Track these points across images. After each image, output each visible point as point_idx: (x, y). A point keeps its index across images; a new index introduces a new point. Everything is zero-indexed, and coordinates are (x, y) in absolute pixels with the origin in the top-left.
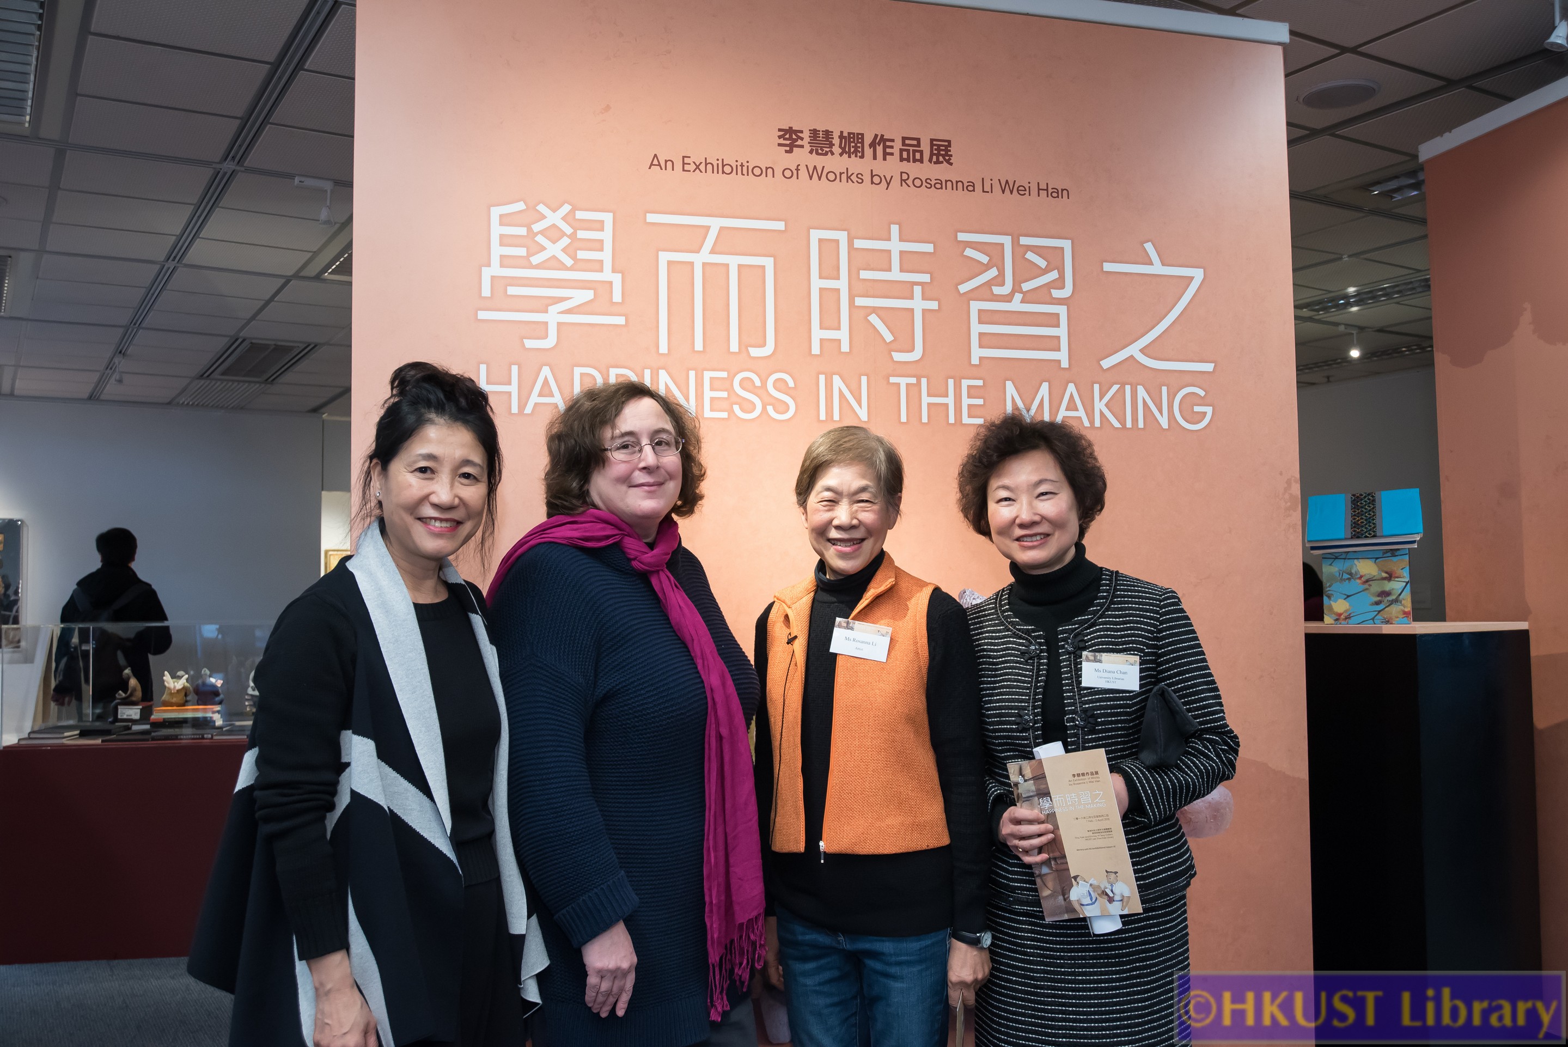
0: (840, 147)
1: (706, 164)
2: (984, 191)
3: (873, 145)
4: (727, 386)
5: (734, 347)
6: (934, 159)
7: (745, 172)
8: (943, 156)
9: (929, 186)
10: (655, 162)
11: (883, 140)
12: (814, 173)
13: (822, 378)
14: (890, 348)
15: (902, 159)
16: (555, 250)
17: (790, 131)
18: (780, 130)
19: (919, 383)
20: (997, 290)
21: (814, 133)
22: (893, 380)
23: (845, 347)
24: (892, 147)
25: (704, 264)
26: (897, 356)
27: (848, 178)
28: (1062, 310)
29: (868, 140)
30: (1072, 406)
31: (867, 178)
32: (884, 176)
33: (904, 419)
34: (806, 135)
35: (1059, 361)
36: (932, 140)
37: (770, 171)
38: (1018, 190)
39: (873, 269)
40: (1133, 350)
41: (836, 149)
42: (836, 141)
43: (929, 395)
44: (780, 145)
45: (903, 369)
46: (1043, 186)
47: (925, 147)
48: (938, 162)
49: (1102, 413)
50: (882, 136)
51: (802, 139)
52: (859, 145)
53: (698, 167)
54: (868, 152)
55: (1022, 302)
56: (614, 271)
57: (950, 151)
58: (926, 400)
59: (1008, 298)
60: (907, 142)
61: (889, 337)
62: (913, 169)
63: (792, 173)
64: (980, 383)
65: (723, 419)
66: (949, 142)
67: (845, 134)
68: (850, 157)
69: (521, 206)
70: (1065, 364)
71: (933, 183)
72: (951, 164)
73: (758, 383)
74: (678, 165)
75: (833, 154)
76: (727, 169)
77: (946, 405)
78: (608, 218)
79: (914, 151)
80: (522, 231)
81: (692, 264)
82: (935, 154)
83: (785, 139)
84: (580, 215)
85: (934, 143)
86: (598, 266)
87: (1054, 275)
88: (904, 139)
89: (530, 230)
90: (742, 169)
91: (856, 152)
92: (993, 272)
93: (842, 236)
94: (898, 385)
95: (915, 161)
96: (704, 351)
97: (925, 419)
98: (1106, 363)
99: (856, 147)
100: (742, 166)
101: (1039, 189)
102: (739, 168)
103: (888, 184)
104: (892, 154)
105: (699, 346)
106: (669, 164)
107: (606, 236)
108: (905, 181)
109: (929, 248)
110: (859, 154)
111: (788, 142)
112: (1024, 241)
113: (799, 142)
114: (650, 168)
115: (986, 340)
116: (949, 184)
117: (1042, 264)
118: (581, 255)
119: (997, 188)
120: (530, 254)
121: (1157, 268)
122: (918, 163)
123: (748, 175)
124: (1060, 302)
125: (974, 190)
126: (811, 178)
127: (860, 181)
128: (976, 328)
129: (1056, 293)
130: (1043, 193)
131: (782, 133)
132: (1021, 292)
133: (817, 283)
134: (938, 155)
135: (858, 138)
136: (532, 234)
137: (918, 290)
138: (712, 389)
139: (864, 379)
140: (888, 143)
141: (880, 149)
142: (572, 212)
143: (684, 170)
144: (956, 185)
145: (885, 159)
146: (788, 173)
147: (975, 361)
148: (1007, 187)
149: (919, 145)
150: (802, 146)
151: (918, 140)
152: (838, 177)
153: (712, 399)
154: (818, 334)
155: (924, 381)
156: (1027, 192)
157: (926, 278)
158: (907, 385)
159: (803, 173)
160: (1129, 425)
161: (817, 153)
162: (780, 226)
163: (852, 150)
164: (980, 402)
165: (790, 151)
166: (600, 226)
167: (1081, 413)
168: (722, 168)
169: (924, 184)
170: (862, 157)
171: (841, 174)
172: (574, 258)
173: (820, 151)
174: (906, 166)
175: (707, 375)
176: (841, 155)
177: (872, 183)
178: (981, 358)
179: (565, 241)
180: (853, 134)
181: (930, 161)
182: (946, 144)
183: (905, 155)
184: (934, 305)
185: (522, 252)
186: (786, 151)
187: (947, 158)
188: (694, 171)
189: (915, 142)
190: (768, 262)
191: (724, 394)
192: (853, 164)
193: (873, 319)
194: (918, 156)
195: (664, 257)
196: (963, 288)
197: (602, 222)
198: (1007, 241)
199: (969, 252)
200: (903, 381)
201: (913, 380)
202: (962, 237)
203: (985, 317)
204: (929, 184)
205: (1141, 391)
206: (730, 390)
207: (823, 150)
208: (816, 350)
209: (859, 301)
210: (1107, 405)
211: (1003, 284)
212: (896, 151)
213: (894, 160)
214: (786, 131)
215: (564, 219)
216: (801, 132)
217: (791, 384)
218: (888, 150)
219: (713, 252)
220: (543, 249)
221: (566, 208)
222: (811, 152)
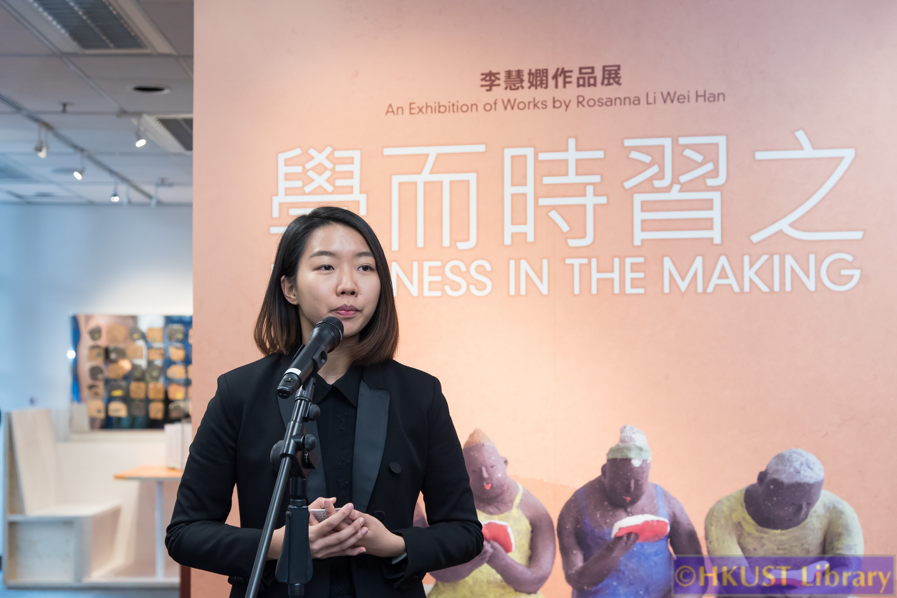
0: (529, 81)
1: (427, 107)
2: (648, 103)
3: (555, 77)
4: (440, 271)
5: (446, 242)
6: (606, 82)
7: (455, 110)
8: (614, 79)
9: (600, 104)
10: (390, 110)
11: (564, 72)
12: (509, 105)
13: (512, 263)
14: (566, 236)
15: (579, 85)
16: (320, 181)
17: (490, 74)
18: (482, 74)
19: (590, 263)
20: (657, 184)
21: (509, 73)
22: (568, 261)
23: (530, 238)
24: (570, 77)
25: (425, 183)
26: (573, 243)
27: (535, 105)
28: (716, 196)
29: (551, 73)
30: (723, 275)
31: (550, 104)
32: (564, 101)
33: (577, 291)
34: (502, 76)
35: (712, 239)
36: (604, 67)
37: (474, 107)
38: (678, 99)
39: (553, 176)
40: (783, 225)
41: (526, 84)
42: (526, 77)
43: (598, 271)
44: (482, 86)
45: (577, 252)
46: (701, 93)
47: (599, 74)
48: (609, 84)
49: (751, 281)
50: (563, 69)
51: (499, 79)
52: (544, 78)
53: (420, 110)
54: (551, 83)
55: (681, 191)
56: (361, 192)
57: (619, 74)
58: (595, 276)
59: (668, 189)
60: (584, 71)
61: (565, 228)
62: (588, 92)
63: (491, 107)
64: (641, 260)
65: (438, 297)
66: (619, 67)
67: (533, 71)
68: (536, 88)
69: (298, 151)
70: (717, 240)
71: (604, 101)
72: (620, 84)
73: (463, 268)
74: (407, 110)
75: (523, 87)
76: (442, 109)
77: (612, 280)
78: (356, 154)
79: (589, 78)
80: (299, 169)
81: (415, 183)
82: (606, 78)
83: (486, 81)
84: (338, 154)
85: (607, 68)
86: (350, 190)
87: (709, 167)
88: (581, 69)
89: (304, 168)
90: (454, 108)
91: (541, 84)
92: (655, 169)
93: (529, 152)
94: (572, 265)
95: (589, 85)
96: (424, 247)
97: (594, 291)
98: (756, 238)
99: (541, 81)
100: (453, 105)
101: (697, 96)
102: (451, 107)
103: (567, 107)
104: (570, 82)
105: (420, 244)
106: (400, 110)
107: (356, 168)
108: (581, 103)
109: (599, 154)
110: (544, 86)
111: (488, 83)
112: (683, 141)
113: (497, 82)
114: (386, 114)
115: (646, 225)
116: (618, 101)
117: (698, 158)
118: (339, 183)
119: (660, 99)
120: (304, 185)
121: (808, 152)
122: (592, 87)
123: (458, 111)
124: (714, 189)
125: (639, 104)
126: (506, 108)
127: (544, 107)
128: (639, 216)
129: (711, 182)
130: (701, 99)
131: (483, 77)
132: (679, 183)
133: (509, 190)
134: (609, 79)
135: (543, 73)
136: (305, 171)
137: (590, 190)
138: (430, 274)
139: (545, 262)
140: (568, 74)
141: (561, 80)
142: (332, 153)
143: (411, 113)
144: (623, 101)
145: (564, 87)
146: (488, 107)
147: (637, 242)
148: (668, 98)
149: (593, 72)
150: (499, 85)
151: (593, 68)
152: (527, 105)
153: (430, 283)
154: (509, 229)
155: (594, 261)
156: (686, 100)
157: (597, 179)
158: (581, 265)
159: (500, 106)
160: (777, 288)
161: (511, 89)
162: (481, 148)
163: (539, 83)
164: (641, 275)
165: (490, 90)
166: (350, 161)
167: (732, 280)
168: (439, 109)
169: (597, 103)
170: (546, 87)
171: (529, 103)
172: (333, 185)
173: (513, 87)
174: (582, 91)
175: (427, 265)
176: (530, 88)
177: (554, 107)
178: (643, 241)
179: (328, 174)
180: (540, 70)
181: (602, 83)
182: (616, 68)
183: (581, 82)
184: (603, 200)
185: (299, 184)
186: (487, 90)
187: (617, 80)
188: (418, 113)
189: (590, 71)
190: (472, 177)
191: (438, 278)
192: (540, 94)
193: (554, 215)
194: (592, 81)
195: (396, 180)
196: (628, 184)
197: (352, 158)
198: (667, 142)
199: (634, 155)
200: (576, 262)
201: (585, 261)
202: (628, 143)
203: (646, 206)
204: (601, 103)
205: (789, 261)
206: (443, 275)
207: (514, 86)
208: (508, 241)
209: (543, 202)
210: (756, 273)
211: (662, 178)
212: (574, 80)
213: (572, 88)
214: (487, 75)
215: (327, 158)
216: (498, 74)
217: (488, 268)
218: (568, 80)
219: (431, 172)
220: (312, 180)
221: (329, 150)
222: (506, 88)
